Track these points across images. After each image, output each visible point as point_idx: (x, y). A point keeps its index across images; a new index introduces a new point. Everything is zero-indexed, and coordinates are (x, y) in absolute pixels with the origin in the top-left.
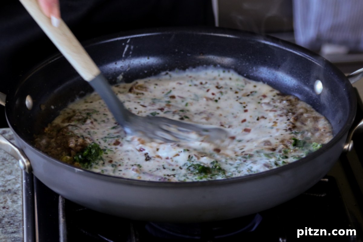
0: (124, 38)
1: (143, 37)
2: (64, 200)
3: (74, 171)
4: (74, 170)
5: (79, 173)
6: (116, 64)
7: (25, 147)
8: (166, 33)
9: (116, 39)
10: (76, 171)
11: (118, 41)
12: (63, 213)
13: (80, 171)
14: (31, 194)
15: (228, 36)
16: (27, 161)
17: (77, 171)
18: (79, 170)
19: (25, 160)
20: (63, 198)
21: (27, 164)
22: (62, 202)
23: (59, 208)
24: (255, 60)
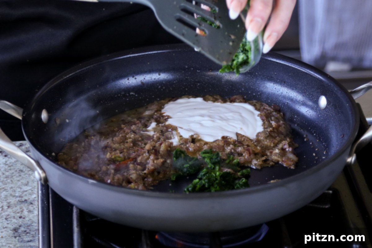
1: (155, 54)
2: (78, 210)
4: (88, 181)
5: (93, 184)
7: (41, 159)
8: (176, 50)
11: (130, 58)
12: (77, 222)
13: (93, 182)
14: (46, 205)
16: (42, 173)
17: (91, 182)
19: (40, 171)
20: (77, 208)
21: (43, 175)
22: (76, 212)
23: (73, 218)
24: (262, 76)
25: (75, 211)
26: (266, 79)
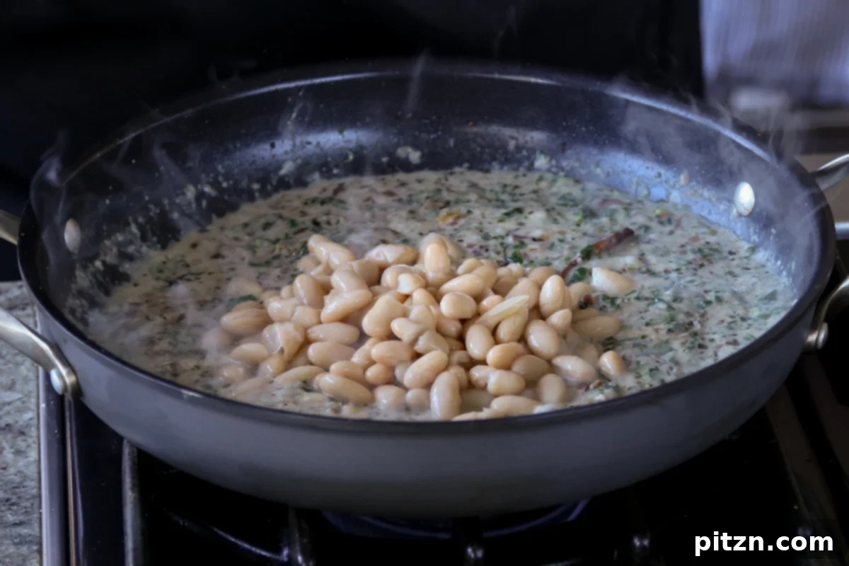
0: (292, 85)
1: (337, 82)
2: (135, 450)
3: (180, 396)
4: (181, 394)
5: (191, 400)
6: (273, 146)
7: (65, 341)
8: (388, 73)
9: (273, 88)
10: (185, 397)
11: (276, 92)
12: (133, 478)
13: (193, 397)
14: (58, 435)
15: (533, 80)
16: (68, 374)
17: (188, 396)
18: (191, 394)
19: (64, 371)
20: (132, 445)
21: (70, 380)
22: (129, 454)
23: (123, 468)
24: (596, 135)
25: (126, 450)
26: (607, 142)
